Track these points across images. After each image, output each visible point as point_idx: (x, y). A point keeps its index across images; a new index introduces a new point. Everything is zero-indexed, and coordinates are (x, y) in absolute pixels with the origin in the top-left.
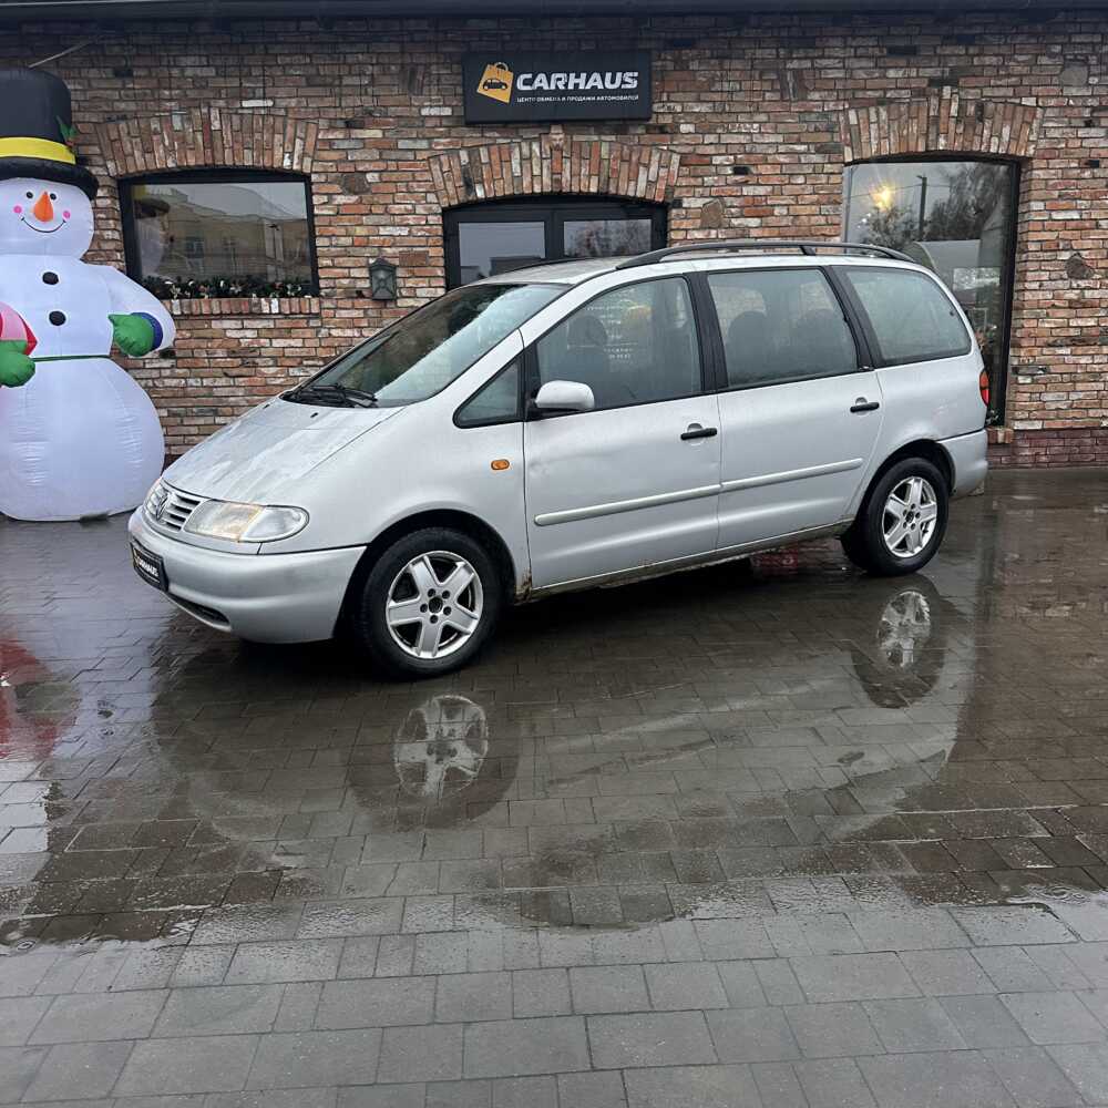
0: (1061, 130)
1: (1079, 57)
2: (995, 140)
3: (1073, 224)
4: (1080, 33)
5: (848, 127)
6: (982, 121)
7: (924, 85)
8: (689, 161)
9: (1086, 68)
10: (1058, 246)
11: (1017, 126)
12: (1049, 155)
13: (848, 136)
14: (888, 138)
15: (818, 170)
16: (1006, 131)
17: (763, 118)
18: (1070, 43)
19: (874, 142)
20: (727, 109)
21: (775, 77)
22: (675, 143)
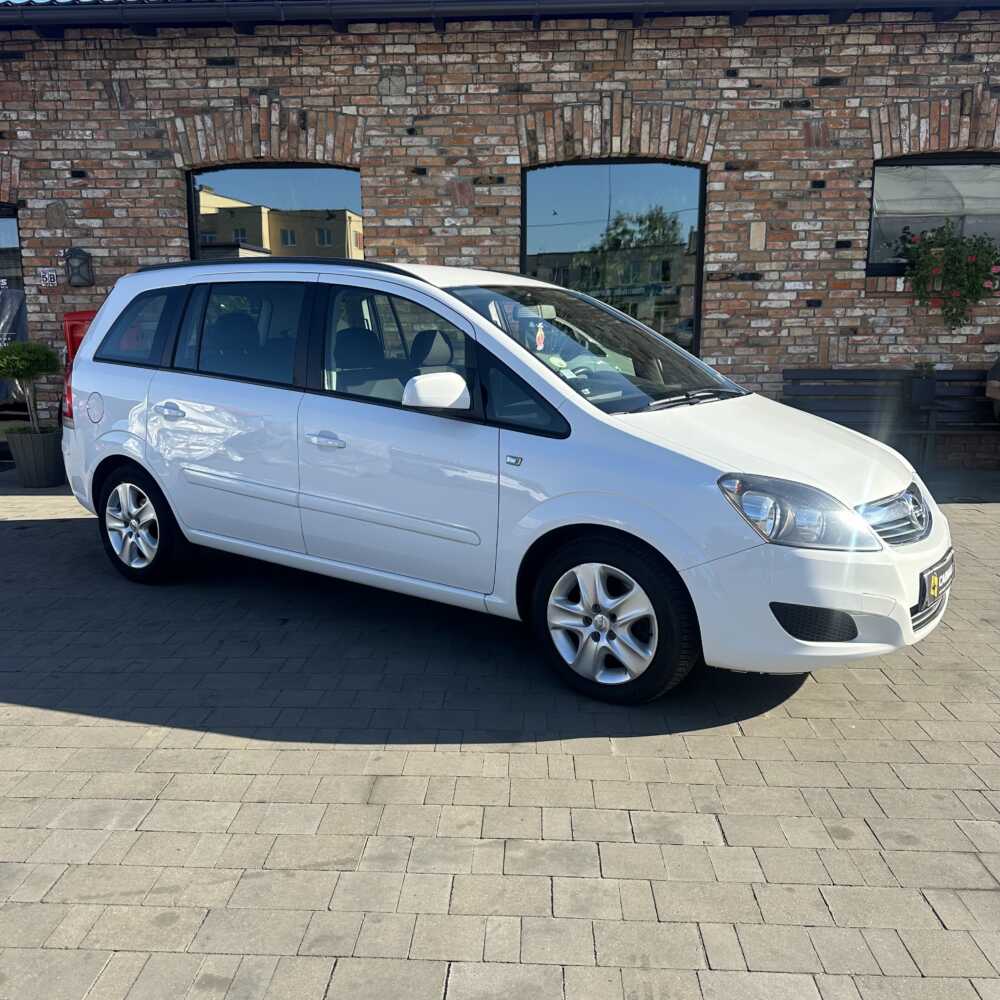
0: (383, 139)
1: (395, 68)
2: (320, 148)
3: (406, 231)
4: (394, 44)
5: (176, 135)
6: (304, 128)
7: (245, 94)
8: (27, 165)
9: (403, 78)
10: (394, 252)
11: (340, 134)
12: (375, 162)
13: (177, 143)
14: (216, 144)
15: (152, 175)
16: (330, 139)
17: (94, 125)
18: (384, 53)
19: (203, 149)
20: (60, 116)
21: (100, 86)
22: (14, 148)
